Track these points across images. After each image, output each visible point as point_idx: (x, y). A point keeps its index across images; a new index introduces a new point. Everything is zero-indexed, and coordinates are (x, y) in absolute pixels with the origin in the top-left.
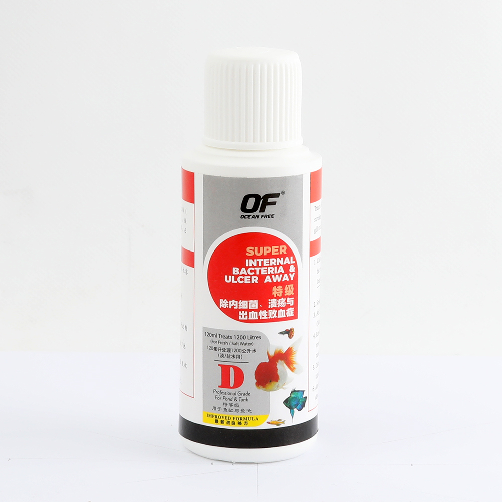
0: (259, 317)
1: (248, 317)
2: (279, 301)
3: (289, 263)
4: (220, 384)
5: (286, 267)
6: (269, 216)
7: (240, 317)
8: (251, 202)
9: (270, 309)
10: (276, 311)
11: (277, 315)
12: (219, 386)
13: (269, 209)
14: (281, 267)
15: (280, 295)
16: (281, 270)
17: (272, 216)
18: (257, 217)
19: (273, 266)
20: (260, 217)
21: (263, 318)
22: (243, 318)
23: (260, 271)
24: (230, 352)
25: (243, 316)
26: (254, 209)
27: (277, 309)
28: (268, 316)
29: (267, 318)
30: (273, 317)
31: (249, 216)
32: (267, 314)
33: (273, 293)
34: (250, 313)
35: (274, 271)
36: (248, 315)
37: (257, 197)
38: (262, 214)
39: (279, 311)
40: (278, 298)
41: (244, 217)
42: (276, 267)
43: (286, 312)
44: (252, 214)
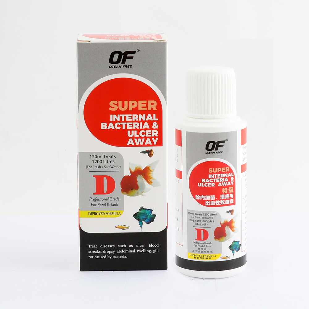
0: (215, 204)
1: (210, 204)
2: (226, 196)
3: (231, 176)
4: (196, 239)
5: (229, 178)
6: (220, 152)
7: (206, 204)
8: (211, 145)
9: (221, 200)
10: (224, 201)
11: (225, 203)
12: (196, 240)
13: (220, 149)
14: (226, 178)
15: (226, 193)
16: (227, 179)
17: (221, 152)
18: (214, 153)
19: (223, 178)
20: (215, 153)
21: (218, 204)
22: (208, 205)
23: (216, 180)
24: (201, 222)
25: (208, 204)
26: (212, 149)
27: (225, 200)
28: (220, 203)
29: (220, 204)
30: (223, 204)
31: (210, 152)
32: (220, 202)
33: (223, 192)
34: (211, 202)
35: (223, 181)
36: (210, 203)
37: (214, 142)
38: (216, 151)
39: (226, 201)
40: (225, 194)
41: (207, 153)
42: (224, 178)
43: (229, 201)
44: (211, 151)
